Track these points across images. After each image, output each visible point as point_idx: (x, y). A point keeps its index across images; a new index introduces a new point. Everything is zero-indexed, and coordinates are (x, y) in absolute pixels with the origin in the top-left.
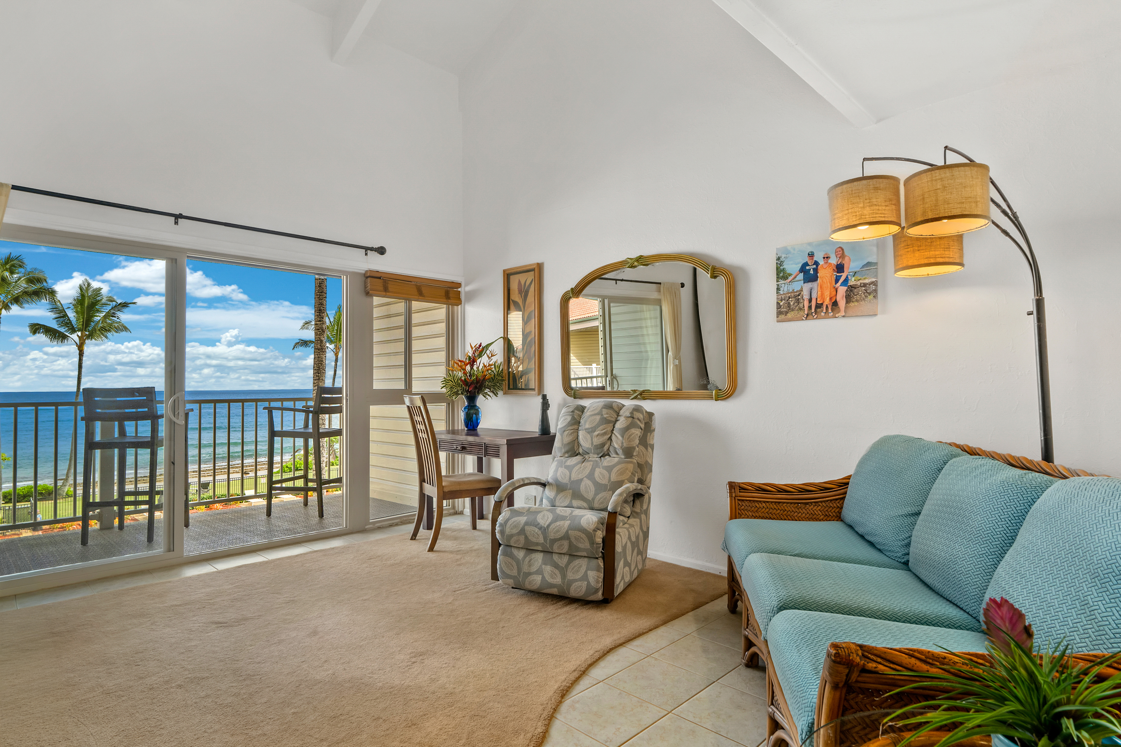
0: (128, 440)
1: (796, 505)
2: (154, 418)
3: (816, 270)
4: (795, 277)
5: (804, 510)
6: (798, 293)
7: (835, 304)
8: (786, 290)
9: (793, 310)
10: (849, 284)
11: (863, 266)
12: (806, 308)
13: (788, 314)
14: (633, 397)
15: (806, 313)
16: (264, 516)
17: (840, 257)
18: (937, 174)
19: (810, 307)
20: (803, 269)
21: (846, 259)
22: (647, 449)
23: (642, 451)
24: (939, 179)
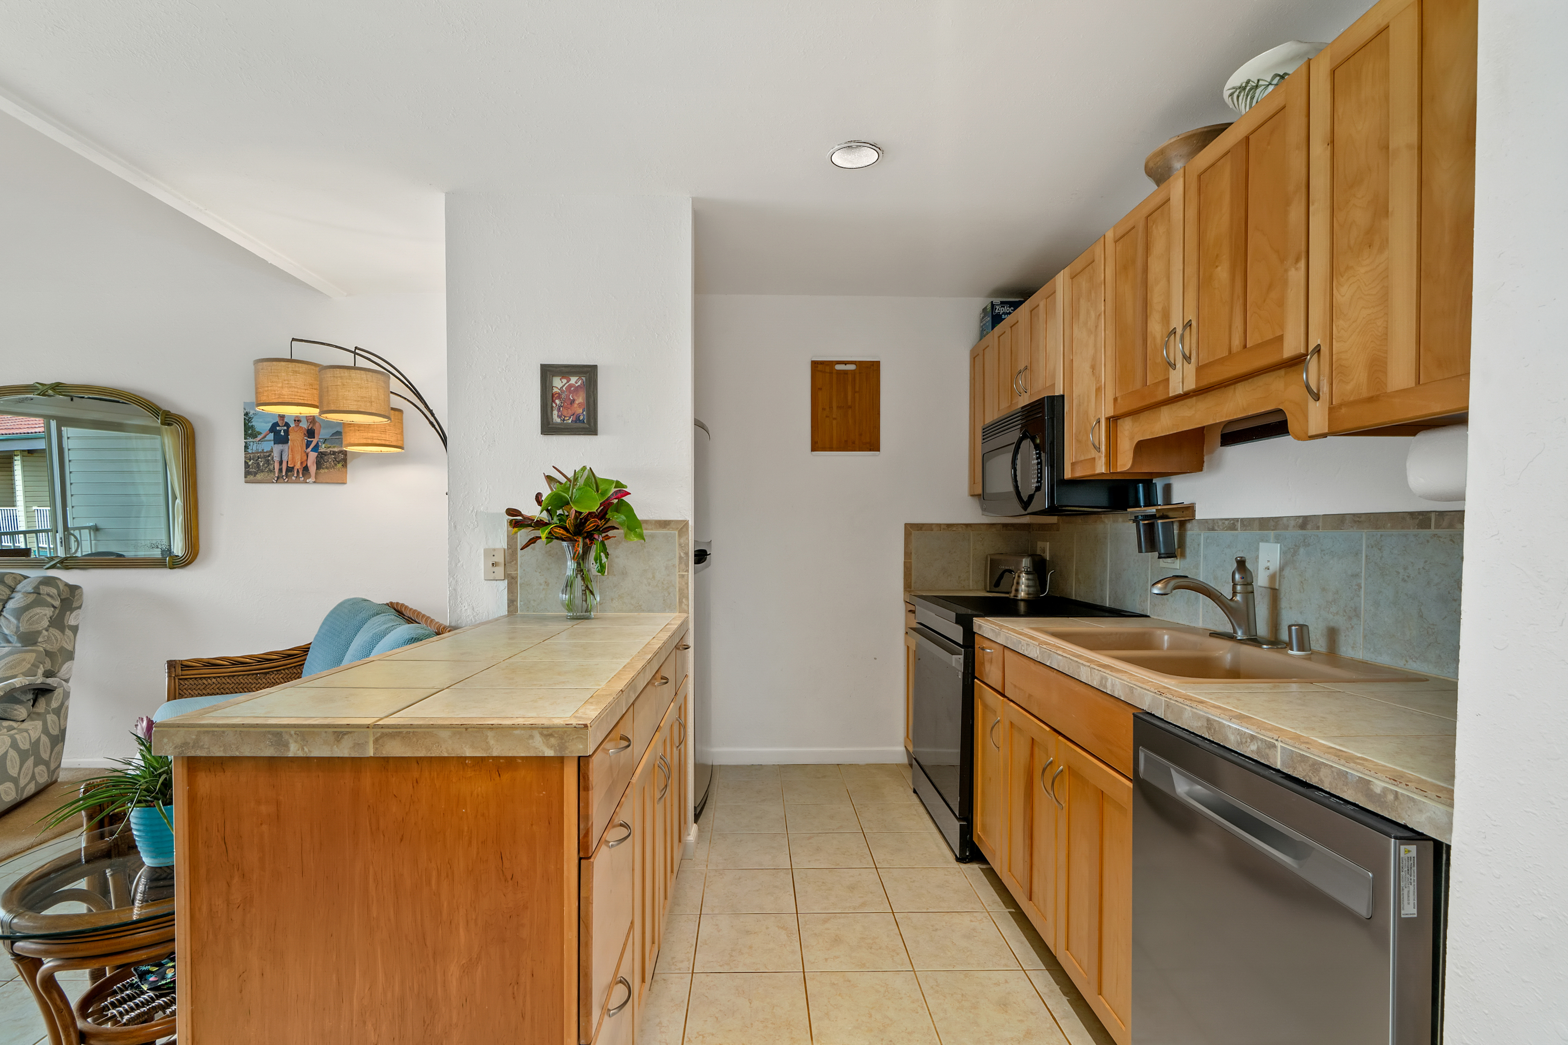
1: (255, 676)
3: (287, 432)
4: (265, 437)
5: (264, 680)
6: (268, 454)
7: (306, 469)
8: (254, 448)
9: (262, 472)
10: (319, 451)
11: (333, 435)
12: (277, 470)
13: (257, 475)
14: (48, 566)
15: (277, 475)
17: (310, 422)
18: (338, 373)
19: (281, 470)
20: (273, 429)
21: (317, 424)
22: (63, 632)
23: (54, 635)
24: (339, 377)
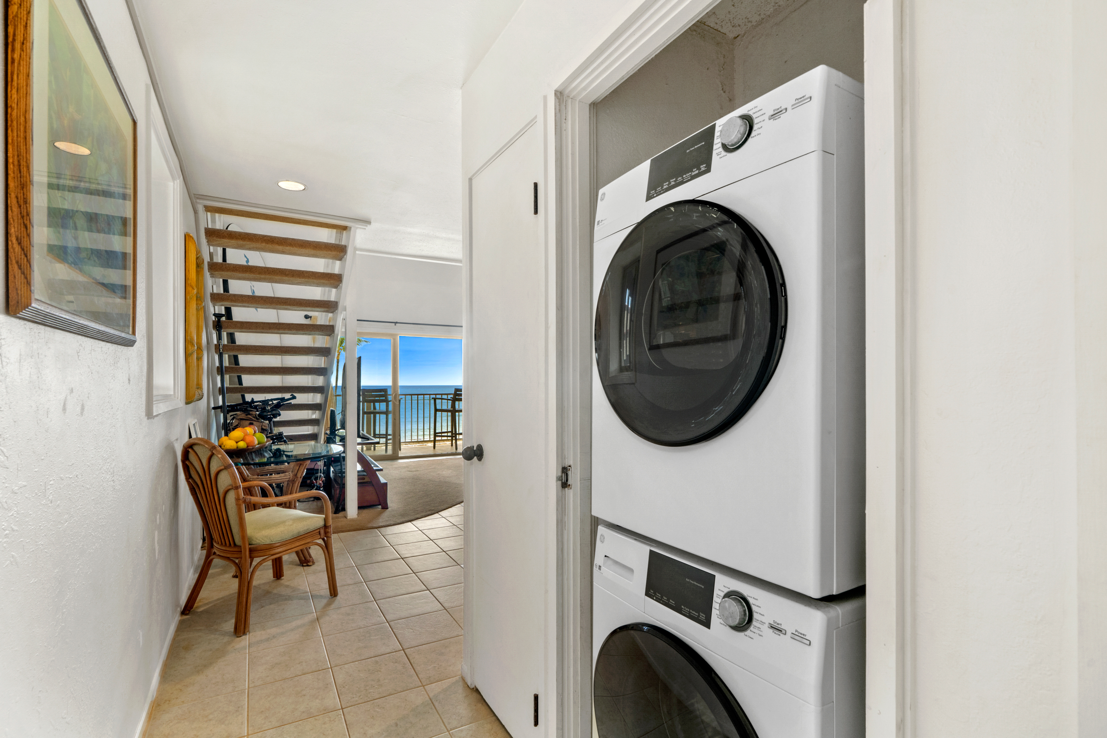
0: (377, 411)
2: (387, 401)
16: (433, 449)
